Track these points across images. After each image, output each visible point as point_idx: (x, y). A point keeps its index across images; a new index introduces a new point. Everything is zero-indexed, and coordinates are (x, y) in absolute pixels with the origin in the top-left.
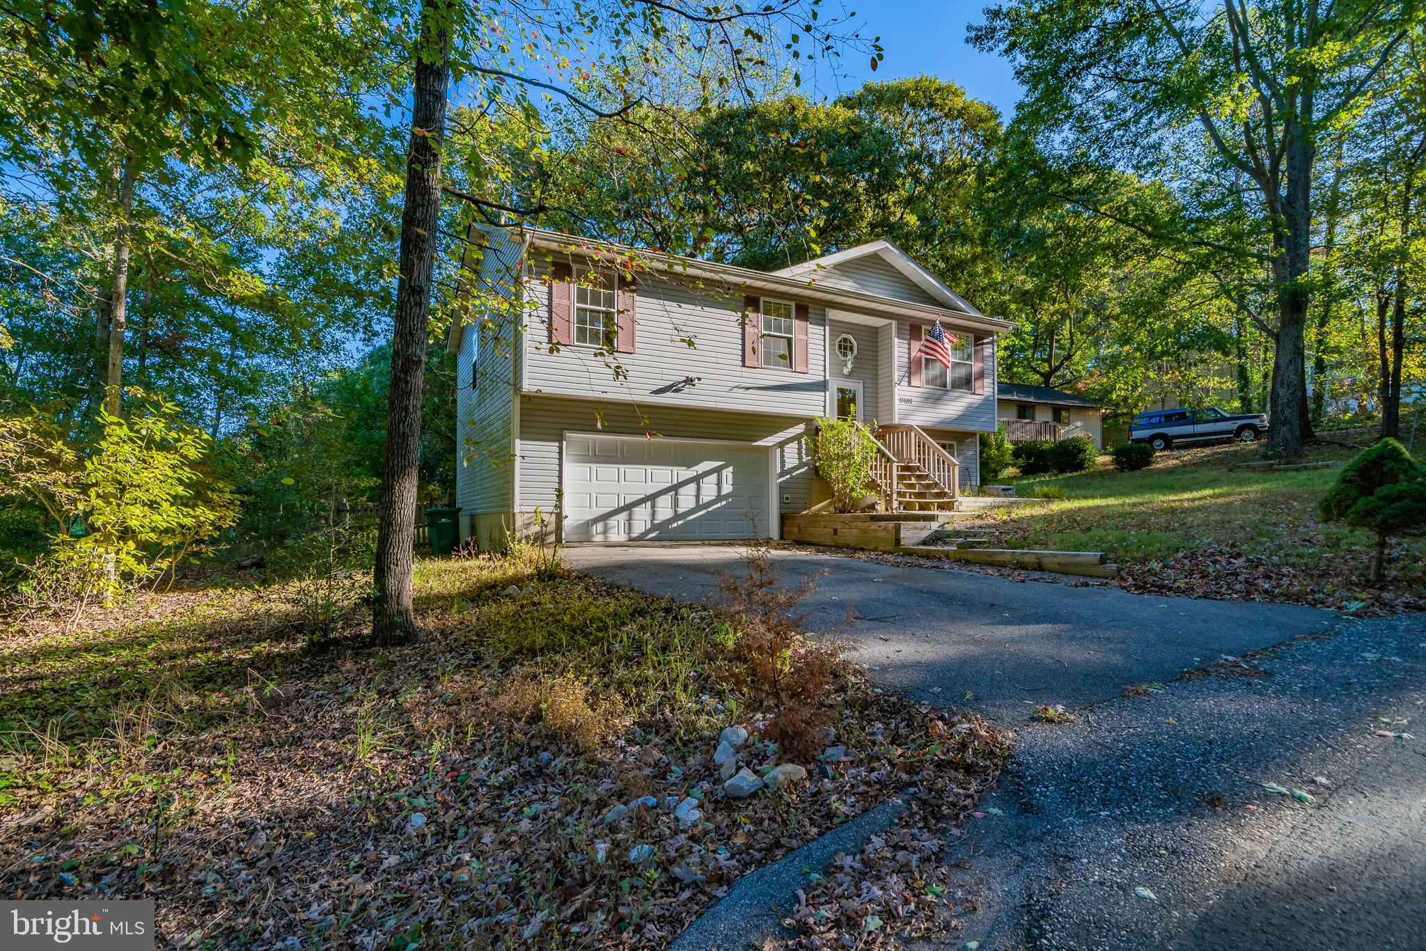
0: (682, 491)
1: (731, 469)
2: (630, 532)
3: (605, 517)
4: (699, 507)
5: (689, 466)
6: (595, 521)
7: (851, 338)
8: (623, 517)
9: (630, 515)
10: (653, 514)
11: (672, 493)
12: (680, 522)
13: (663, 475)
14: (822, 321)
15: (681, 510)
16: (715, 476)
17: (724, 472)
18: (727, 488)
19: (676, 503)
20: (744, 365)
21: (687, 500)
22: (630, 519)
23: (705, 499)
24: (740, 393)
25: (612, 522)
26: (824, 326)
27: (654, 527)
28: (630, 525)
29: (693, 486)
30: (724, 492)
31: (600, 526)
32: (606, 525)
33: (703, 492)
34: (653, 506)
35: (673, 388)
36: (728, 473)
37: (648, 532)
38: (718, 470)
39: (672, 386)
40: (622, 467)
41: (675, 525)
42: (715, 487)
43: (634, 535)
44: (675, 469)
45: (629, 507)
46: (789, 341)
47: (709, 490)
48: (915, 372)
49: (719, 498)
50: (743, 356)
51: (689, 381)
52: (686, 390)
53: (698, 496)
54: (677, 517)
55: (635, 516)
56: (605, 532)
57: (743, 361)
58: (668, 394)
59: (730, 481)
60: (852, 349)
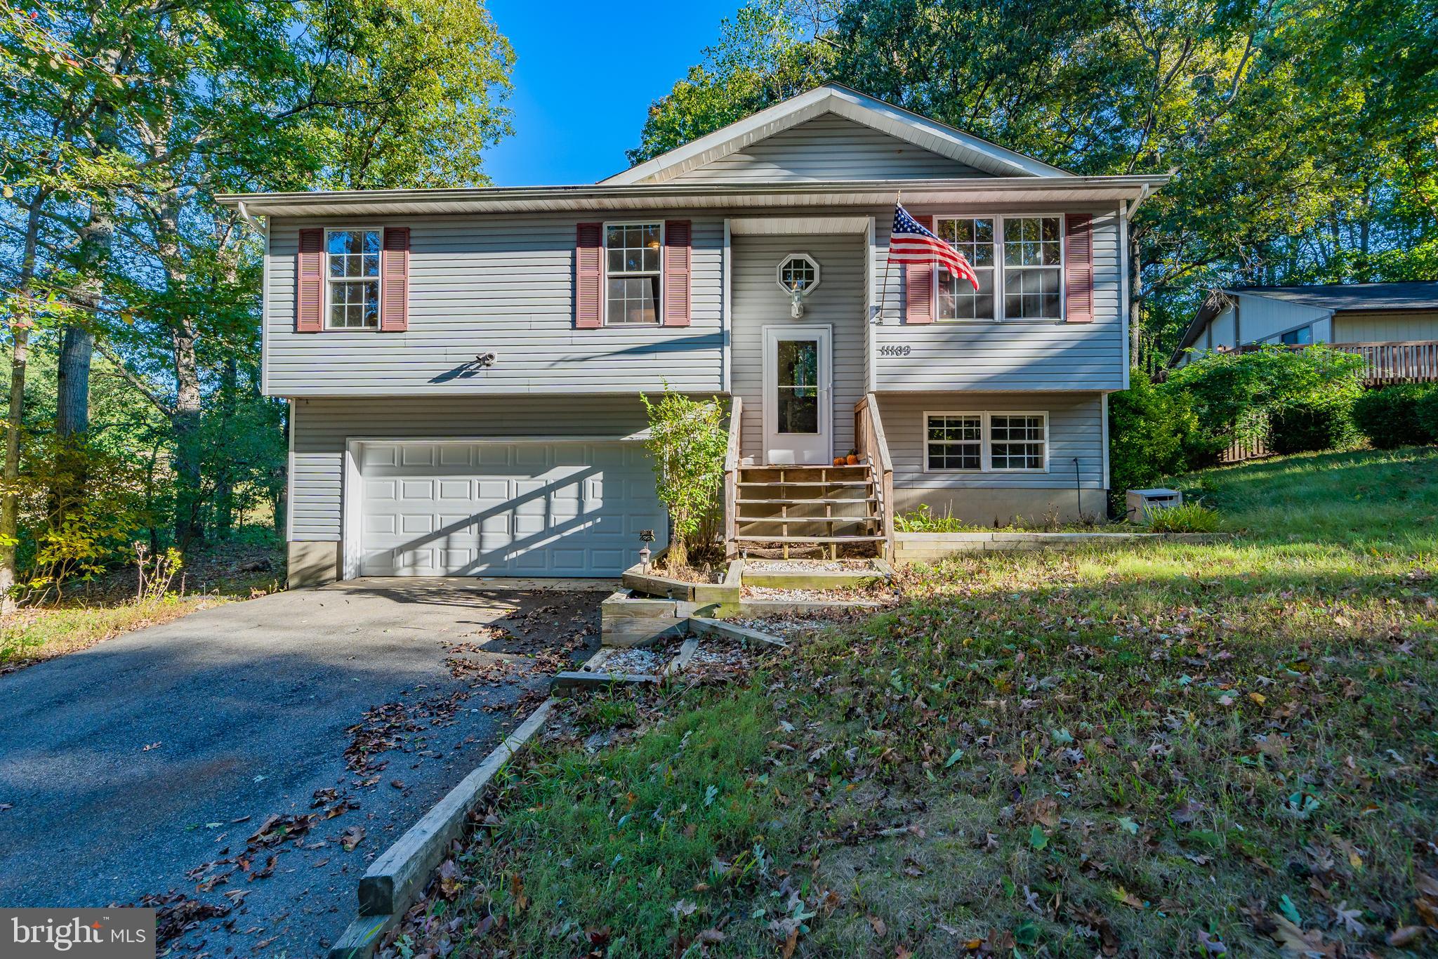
0: (522, 509)
1: (600, 475)
2: (447, 565)
3: (414, 545)
4: (548, 531)
5: (534, 474)
6: (402, 550)
7: (806, 257)
8: (438, 544)
9: (448, 542)
10: (481, 540)
11: (509, 512)
12: (520, 552)
13: (497, 488)
14: (716, 242)
15: (520, 536)
16: (574, 486)
17: (589, 481)
18: (594, 503)
19: (513, 526)
20: (574, 328)
21: (530, 520)
22: (448, 548)
23: (558, 518)
24: (574, 369)
25: (424, 551)
26: (722, 247)
27: (482, 559)
28: (448, 555)
29: (539, 502)
30: (587, 510)
31: (407, 557)
32: (415, 555)
33: (555, 509)
34: (481, 530)
35: (463, 372)
36: (595, 483)
37: (475, 564)
38: (579, 478)
39: (460, 369)
40: (438, 480)
41: (513, 555)
42: (574, 503)
43: (453, 569)
44: (514, 479)
45: (446, 532)
46: (655, 280)
47: (564, 506)
48: (917, 300)
49: (581, 517)
50: (574, 313)
51: (484, 360)
52: (482, 373)
53: (547, 515)
54: (515, 545)
55: (454, 544)
56: (414, 563)
57: (574, 321)
58: (455, 381)
59: (599, 493)
60: (810, 275)
